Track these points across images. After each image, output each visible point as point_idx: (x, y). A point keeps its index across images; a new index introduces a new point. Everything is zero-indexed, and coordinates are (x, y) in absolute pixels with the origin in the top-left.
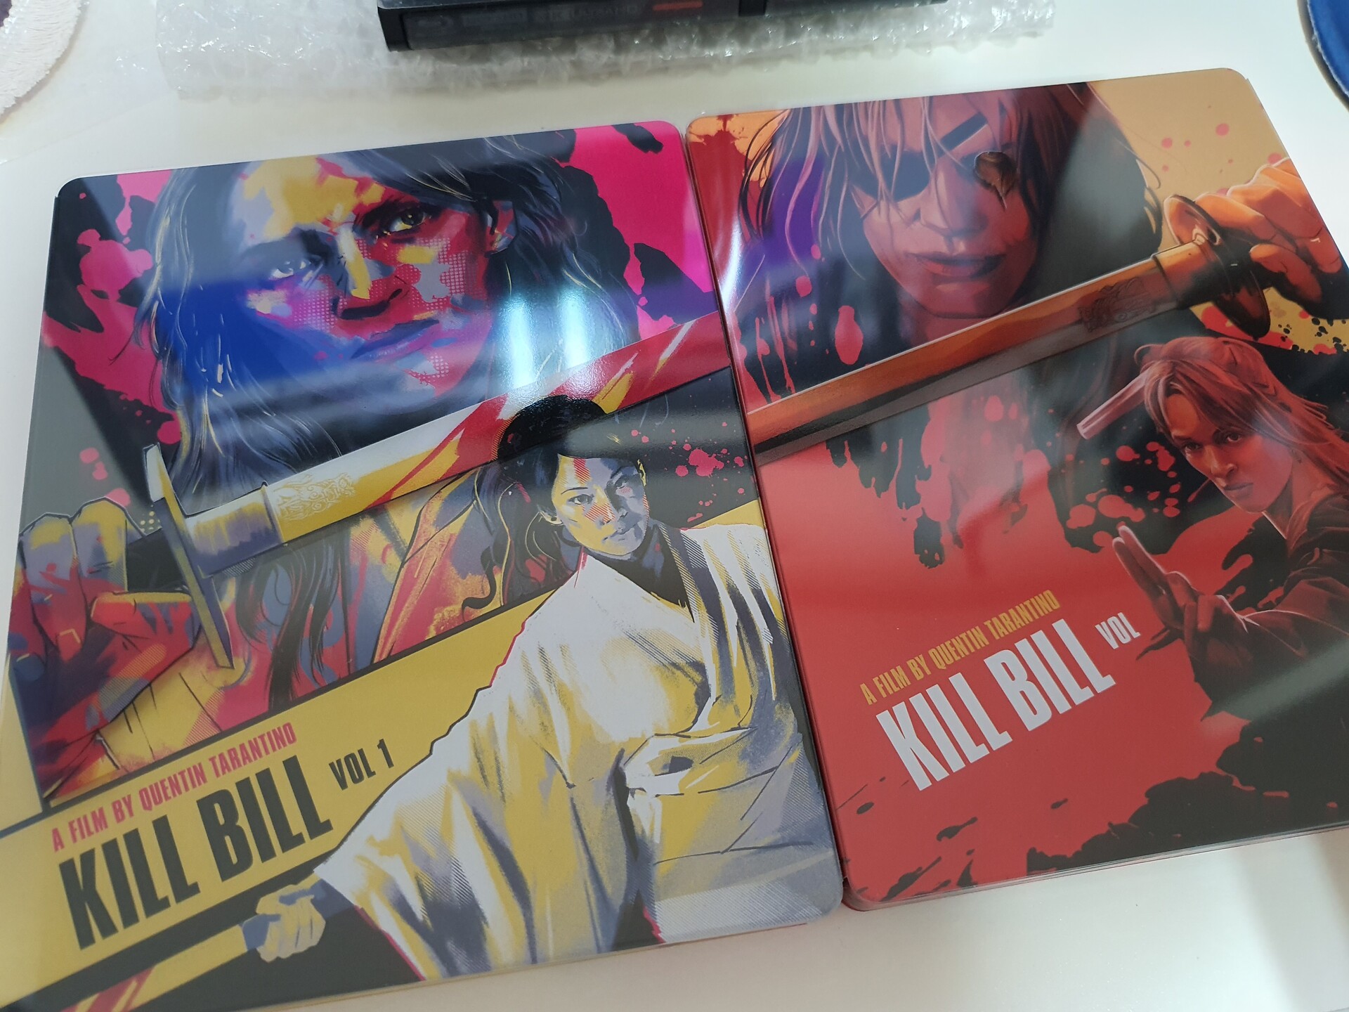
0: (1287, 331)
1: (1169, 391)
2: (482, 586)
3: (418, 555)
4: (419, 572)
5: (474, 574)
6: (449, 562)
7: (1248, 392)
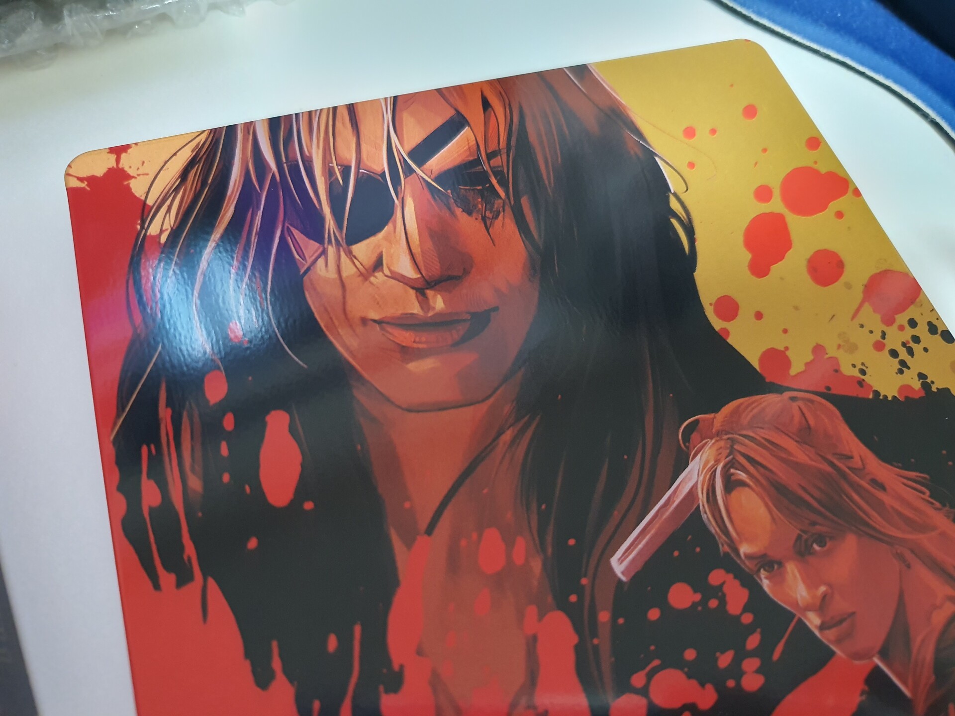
0: (863, 372)
1: (730, 485)
7: (829, 469)
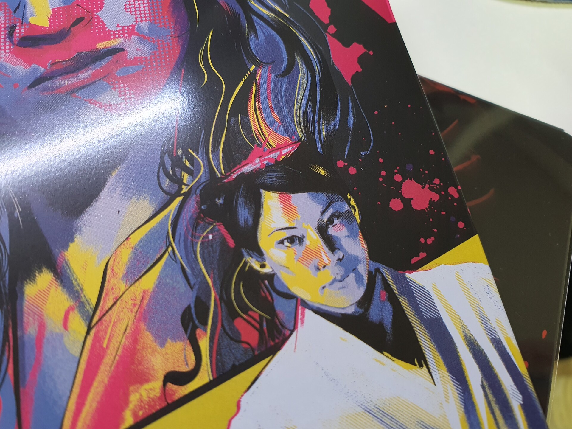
2: (185, 356)
3: (107, 318)
4: (109, 341)
5: (174, 339)
6: (142, 326)
